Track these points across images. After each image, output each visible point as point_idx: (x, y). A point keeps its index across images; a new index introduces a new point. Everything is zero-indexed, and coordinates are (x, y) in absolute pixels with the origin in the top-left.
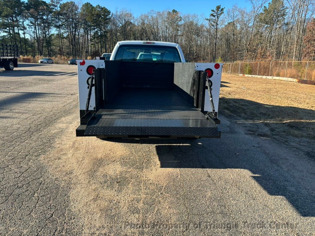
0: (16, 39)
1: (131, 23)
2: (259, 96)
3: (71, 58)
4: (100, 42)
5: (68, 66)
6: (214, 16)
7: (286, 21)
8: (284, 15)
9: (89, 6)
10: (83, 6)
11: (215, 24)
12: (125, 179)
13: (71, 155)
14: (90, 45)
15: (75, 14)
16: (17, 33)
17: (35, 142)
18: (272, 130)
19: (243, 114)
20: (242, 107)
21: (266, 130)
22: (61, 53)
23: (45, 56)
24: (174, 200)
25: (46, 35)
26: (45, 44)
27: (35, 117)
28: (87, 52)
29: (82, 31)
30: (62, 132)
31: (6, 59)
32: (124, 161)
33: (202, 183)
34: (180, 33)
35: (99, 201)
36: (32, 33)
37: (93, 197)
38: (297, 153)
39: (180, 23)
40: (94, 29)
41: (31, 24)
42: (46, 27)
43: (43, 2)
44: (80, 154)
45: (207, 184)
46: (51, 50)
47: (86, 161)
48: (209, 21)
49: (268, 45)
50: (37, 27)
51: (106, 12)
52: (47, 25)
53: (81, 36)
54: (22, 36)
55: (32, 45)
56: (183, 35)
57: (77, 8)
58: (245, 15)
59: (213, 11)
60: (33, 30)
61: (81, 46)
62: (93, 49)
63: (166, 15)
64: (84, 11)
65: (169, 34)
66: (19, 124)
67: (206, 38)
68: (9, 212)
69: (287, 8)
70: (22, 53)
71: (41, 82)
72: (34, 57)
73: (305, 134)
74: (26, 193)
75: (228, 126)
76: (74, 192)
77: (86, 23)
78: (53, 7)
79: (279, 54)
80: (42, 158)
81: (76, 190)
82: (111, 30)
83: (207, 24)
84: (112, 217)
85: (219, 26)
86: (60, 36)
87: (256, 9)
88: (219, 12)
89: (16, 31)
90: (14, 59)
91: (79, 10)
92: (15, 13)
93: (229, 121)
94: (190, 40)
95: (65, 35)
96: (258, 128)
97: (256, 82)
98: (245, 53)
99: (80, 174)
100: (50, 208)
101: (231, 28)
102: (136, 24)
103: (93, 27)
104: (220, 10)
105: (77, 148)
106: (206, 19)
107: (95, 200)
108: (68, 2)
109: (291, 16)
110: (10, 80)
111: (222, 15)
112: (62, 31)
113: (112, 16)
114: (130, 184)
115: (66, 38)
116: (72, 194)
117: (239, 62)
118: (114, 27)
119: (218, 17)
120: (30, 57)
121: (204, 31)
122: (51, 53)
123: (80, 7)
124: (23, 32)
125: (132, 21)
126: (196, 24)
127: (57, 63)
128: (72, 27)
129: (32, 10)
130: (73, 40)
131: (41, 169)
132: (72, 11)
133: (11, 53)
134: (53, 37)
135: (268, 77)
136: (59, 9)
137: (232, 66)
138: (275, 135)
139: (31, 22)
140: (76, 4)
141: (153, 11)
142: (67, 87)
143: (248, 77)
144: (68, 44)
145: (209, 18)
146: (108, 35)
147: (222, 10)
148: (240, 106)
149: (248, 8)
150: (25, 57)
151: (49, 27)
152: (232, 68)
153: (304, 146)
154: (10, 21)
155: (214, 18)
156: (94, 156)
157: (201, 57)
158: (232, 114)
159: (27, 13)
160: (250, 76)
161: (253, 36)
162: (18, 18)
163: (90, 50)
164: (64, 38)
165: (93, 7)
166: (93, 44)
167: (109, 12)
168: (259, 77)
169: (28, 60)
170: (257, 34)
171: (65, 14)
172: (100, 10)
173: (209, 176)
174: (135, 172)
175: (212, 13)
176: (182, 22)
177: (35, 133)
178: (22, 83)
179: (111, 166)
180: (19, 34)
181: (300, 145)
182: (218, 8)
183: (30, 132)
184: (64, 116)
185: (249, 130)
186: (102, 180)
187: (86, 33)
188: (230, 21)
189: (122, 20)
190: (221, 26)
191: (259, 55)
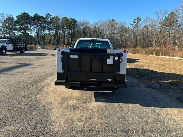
0: (26, 36)
1: (88, 27)
2: (158, 67)
3: (55, 46)
4: (71, 37)
5: (53, 50)
6: (136, 23)
7: (178, 25)
8: (177, 21)
9: (66, 18)
10: (63, 18)
11: (136, 27)
12: (77, 107)
13: (52, 95)
14: (65, 39)
15: (58, 23)
16: (27, 33)
17: (35, 89)
18: (161, 86)
19: (146, 77)
20: (146, 73)
21: (157, 86)
22: (50, 43)
23: (41, 45)
24: (100, 117)
25: (42, 34)
26: (41, 39)
27: (35, 77)
28: (64, 43)
29: (61, 31)
30: (48, 84)
31: (21, 47)
32: (78, 99)
33: (116, 110)
34: (116, 32)
35: (64, 116)
36: (35, 33)
37: (61, 114)
38: (171, 98)
39: (116, 27)
40: (68, 30)
41: (35, 28)
42: (43, 30)
43: (42, 16)
44: (56, 95)
45: (119, 111)
46: (45, 42)
47: (59, 98)
48: (133, 25)
49: (168, 38)
50: (38, 30)
51: (75, 21)
52: (44, 28)
53: (61, 34)
54: (30, 34)
55: (35, 39)
56: (117, 33)
57: (59, 19)
58: (154, 22)
59: (135, 20)
60: (36, 31)
61: (60, 39)
62: (67, 41)
63: (108, 22)
64: (63, 21)
65: (110, 33)
66: (27, 80)
67: (131, 35)
68: (22, 119)
69: (179, 17)
70: (29, 44)
71: (38, 59)
72: (35, 46)
73: (178, 88)
74: (30, 111)
75: (136, 83)
76: (52, 112)
77: (63, 27)
78: (47, 19)
79: (174, 44)
80: (37, 96)
81: (53, 111)
82: (77, 31)
83: (131, 27)
84: (69, 123)
85: (138, 28)
86: (49, 34)
87: (160, 18)
88: (138, 20)
89: (27, 32)
90: (25, 47)
91: (61, 21)
92: (27, 22)
93: (137, 80)
94: (121, 36)
95: (52, 34)
96: (153, 85)
97: (159, 60)
98: (154, 43)
99: (56, 104)
100: (41, 118)
101: (145, 29)
102: (91, 27)
103: (67, 30)
104: (139, 19)
105: (55, 92)
106: (131, 24)
107: (62, 116)
108: (55, 17)
109: (181, 22)
110: (22, 58)
111: (140, 22)
112: (51, 32)
113: (78, 23)
114: (80, 109)
115: (53, 35)
116: (51, 113)
117: (150, 48)
118: (79, 29)
119: (138, 23)
120: (33, 46)
121: (130, 31)
122: (44, 44)
123: (61, 19)
124: (30, 32)
125: (89, 26)
126: (126, 27)
127: (47, 49)
128: (56, 29)
129: (35, 21)
130: (56, 36)
131: (37, 101)
132: (57, 21)
133: (24, 44)
134: (46, 35)
135: (167, 57)
136: (50, 20)
137: (146, 51)
138: (162, 88)
139: (35, 27)
140: (59, 17)
141: (101, 20)
142: (52, 62)
143: (155, 57)
144: (53, 38)
145: (132, 24)
146: (76, 33)
147: (140, 19)
148: (145, 73)
149: (156, 18)
150: (31, 46)
151: (44, 30)
152: (146, 52)
153: (177, 94)
154: (24, 27)
155: (136, 24)
156: (63, 96)
157: (128, 45)
158: (140, 77)
159: (33, 22)
160: (156, 56)
161: (158, 33)
162: (28, 25)
163: (65, 42)
164: (52, 35)
165: (68, 19)
166: (67, 39)
167: (76, 21)
168: (161, 57)
169: (32, 48)
170: (161, 32)
171: (53, 23)
172: (71, 20)
173: (120, 107)
174: (83, 104)
175: (134, 21)
176: (117, 26)
177: (35, 85)
178: (29, 60)
179: (71, 101)
180: (28, 33)
181: (175, 94)
182: (138, 18)
183: (32, 84)
184: (49, 77)
185: (147, 86)
186: (66, 107)
187: (64, 32)
188: (145, 25)
189: (83, 26)
190: (140, 28)
191: (162, 44)
